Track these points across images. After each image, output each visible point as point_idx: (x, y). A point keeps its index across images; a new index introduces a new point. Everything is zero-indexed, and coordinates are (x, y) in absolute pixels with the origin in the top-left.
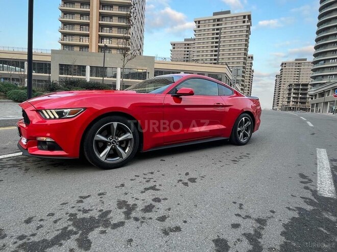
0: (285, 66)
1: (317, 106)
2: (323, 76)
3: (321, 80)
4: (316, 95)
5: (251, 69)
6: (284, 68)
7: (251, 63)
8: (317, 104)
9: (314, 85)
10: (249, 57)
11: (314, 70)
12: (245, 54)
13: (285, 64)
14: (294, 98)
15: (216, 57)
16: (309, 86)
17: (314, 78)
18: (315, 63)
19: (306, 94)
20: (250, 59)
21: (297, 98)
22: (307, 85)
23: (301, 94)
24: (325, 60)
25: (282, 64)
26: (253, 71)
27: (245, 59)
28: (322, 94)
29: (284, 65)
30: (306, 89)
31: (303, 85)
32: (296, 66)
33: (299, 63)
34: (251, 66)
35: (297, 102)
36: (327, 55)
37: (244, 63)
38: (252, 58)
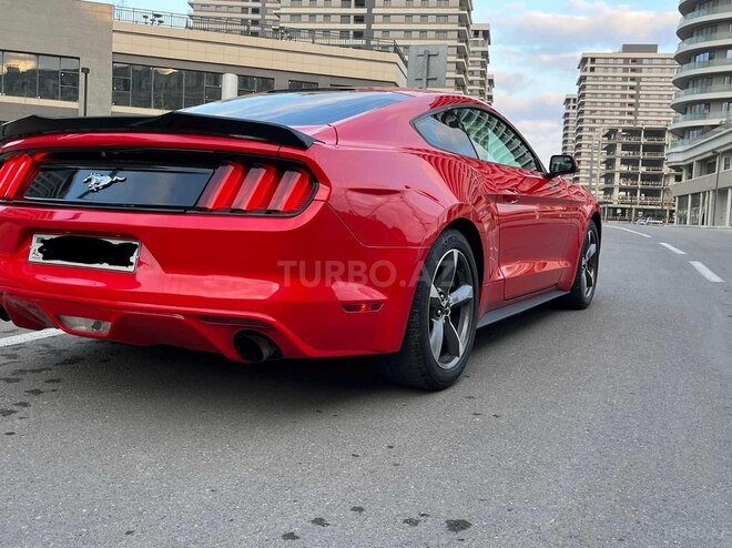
0: (592, 69)
1: (695, 204)
2: (708, 103)
3: (704, 117)
4: (690, 167)
5: (483, 74)
6: (588, 73)
7: (485, 54)
8: (696, 196)
9: (682, 133)
10: (476, 33)
11: (683, 83)
12: (464, 20)
13: (593, 60)
14: (624, 176)
15: (362, 26)
16: (668, 138)
17: (682, 108)
18: (684, 58)
19: (659, 163)
20: (481, 39)
21: (634, 177)
22: (660, 133)
23: (646, 163)
24: (712, 51)
25: (584, 60)
26: (491, 82)
27: (462, 36)
28: (708, 164)
29: (589, 65)
30: (660, 148)
31: (650, 133)
32: (625, 70)
33: (634, 60)
34: (484, 65)
35: (633, 192)
36: (718, 34)
37: (461, 52)
38: (486, 34)
